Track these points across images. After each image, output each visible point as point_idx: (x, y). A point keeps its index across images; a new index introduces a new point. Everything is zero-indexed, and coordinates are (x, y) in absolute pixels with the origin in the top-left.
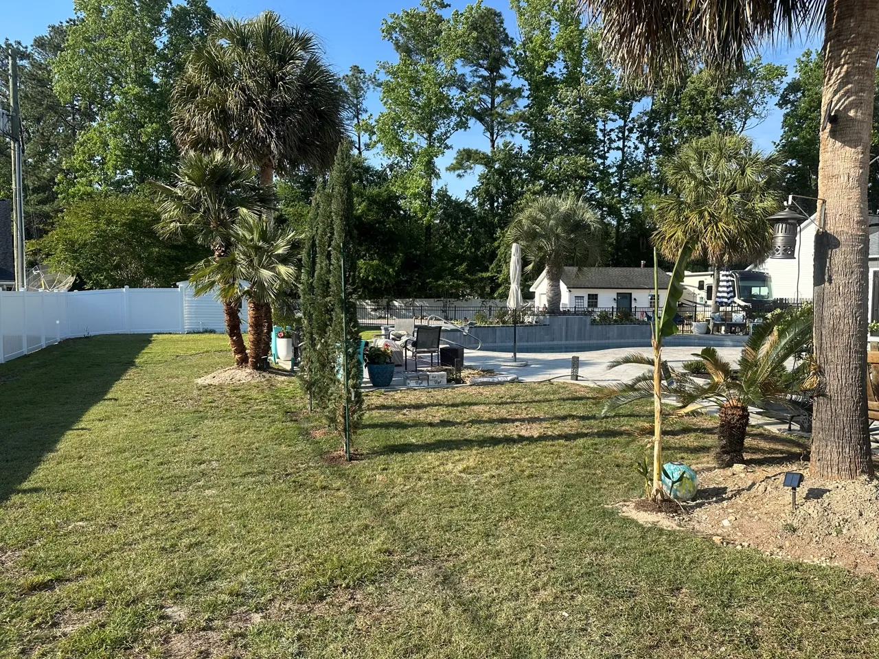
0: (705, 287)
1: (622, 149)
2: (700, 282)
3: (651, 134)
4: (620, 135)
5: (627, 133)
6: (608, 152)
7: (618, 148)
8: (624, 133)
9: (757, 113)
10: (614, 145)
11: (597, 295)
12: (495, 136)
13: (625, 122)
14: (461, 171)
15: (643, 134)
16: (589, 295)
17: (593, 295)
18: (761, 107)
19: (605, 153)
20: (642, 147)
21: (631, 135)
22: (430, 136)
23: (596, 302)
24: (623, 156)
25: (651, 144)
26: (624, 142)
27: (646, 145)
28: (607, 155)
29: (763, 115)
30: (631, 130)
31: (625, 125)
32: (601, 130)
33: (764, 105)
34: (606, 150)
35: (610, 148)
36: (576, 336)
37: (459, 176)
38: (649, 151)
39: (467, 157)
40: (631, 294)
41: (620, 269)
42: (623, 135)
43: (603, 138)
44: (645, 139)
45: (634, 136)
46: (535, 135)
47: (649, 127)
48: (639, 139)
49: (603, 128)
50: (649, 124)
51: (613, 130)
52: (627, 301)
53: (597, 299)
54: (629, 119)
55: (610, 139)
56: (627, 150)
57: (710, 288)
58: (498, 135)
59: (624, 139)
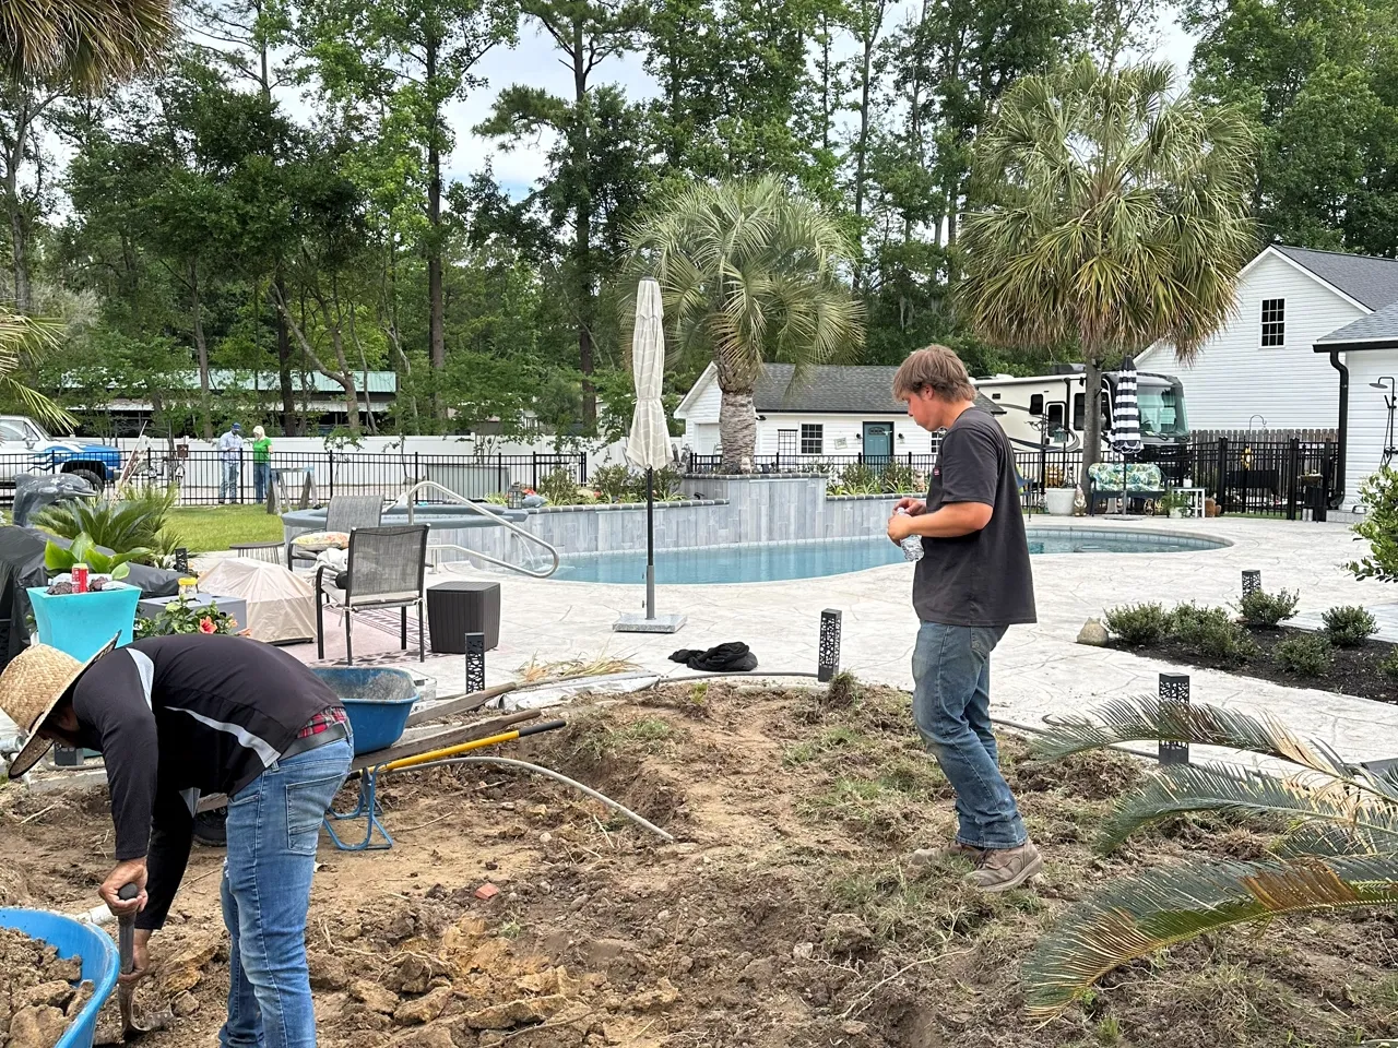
0: (1046, 410)
1: (862, 109)
2: (1033, 397)
3: (922, 75)
4: (858, 76)
5: (872, 72)
6: (831, 113)
7: (854, 106)
8: (864, 72)
9: (1137, 40)
10: (846, 98)
11: (820, 427)
12: (586, 55)
13: (868, 46)
14: (506, 138)
15: (907, 75)
16: (804, 427)
17: (812, 427)
18: (1146, 28)
19: (827, 113)
20: (903, 106)
21: (881, 75)
22: (432, 56)
23: (819, 443)
24: (865, 123)
25: (922, 99)
26: (866, 93)
27: (913, 100)
28: (830, 118)
29: (1148, 47)
30: (879, 67)
31: (867, 55)
32: (818, 65)
33: (1152, 22)
34: (829, 108)
35: (835, 106)
36: (792, 528)
37: (503, 146)
38: (920, 113)
39: (521, 108)
40: (892, 424)
41: (867, 369)
42: (865, 77)
43: (820, 82)
44: (909, 87)
45: (888, 80)
46: (672, 67)
47: (920, 57)
48: (898, 85)
49: (822, 59)
50: (921, 52)
51: (842, 64)
52: (883, 440)
53: (820, 435)
54: (878, 41)
55: (837, 85)
56: (871, 109)
57: (1055, 411)
58: (591, 64)
59: (867, 85)
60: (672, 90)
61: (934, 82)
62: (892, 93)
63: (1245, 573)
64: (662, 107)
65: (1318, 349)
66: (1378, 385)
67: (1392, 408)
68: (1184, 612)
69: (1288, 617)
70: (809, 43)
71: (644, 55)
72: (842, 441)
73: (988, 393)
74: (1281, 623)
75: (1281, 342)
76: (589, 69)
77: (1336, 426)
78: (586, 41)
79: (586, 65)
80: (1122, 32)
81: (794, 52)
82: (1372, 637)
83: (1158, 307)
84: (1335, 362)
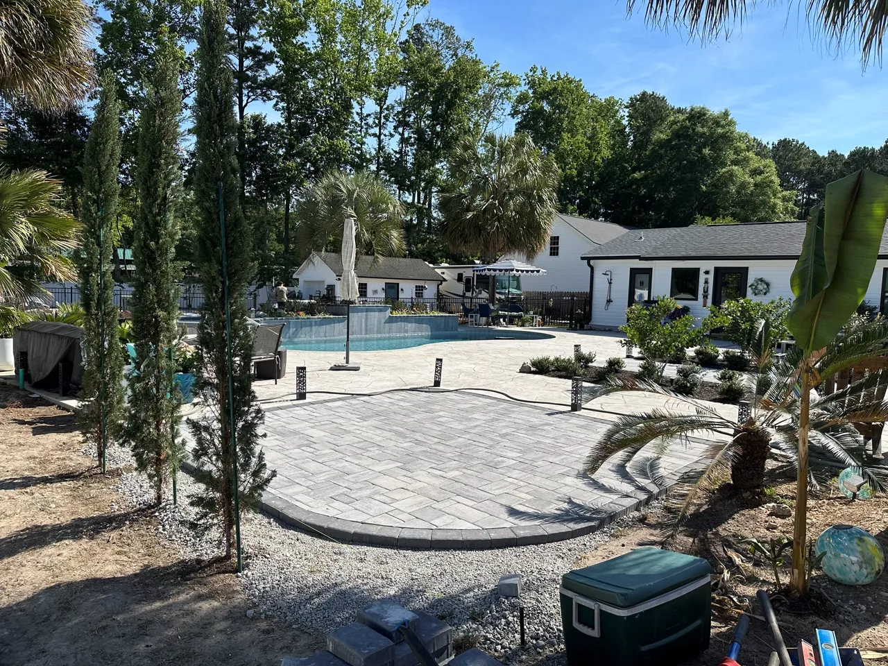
0: (464, 280)
1: (378, 137)
2: (459, 274)
3: (406, 124)
4: (377, 121)
5: (383, 120)
6: (365, 137)
7: (375, 135)
8: (379, 119)
9: (497, 117)
10: (371, 131)
11: (366, 284)
12: (245, 99)
13: (381, 108)
15: (399, 124)
16: (359, 284)
17: (362, 284)
19: (362, 138)
20: (398, 137)
21: (388, 123)
23: (366, 292)
24: (379, 144)
25: (406, 135)
26: (380, 129)
27: (402, 134)
28: (364, 140)
29: (500, 120)
30: (387, 118)
31: (381, 112)
32: (357, 113)
34: (363, 134)
35: (367, 134)
36: (375, 329)
38: (404, 141)
40: (398, 284)
42: (380, 122)
43: (359, 122)
44: (400, 130)
45: (390, 126)
46: (288, 108)
47: (404, 117)
48: (396, 128)
49: (359, 111)
50: (405, 114)
51: (369, 115)
52: (395, 291)
53: (366, 288)
54: (385, 107)
55: (366, 124)
56: (382, 137)
57: (468, 280)
58: (247, 103)
59: (380, 126)
60: (288, 120)
61: (411, 128)
62: (392, 132)
63: (575, 346)
64: (283, 127)
65: (583, 258)
66: (605, 274)
67: (610, 283)
68: (557, 359)
69: (592, 362)
70: (354, 103)
71: (274, 102)
72: (375, 292)
73: (439, 271)
74: (590, 364)
75: (557, 255)
76: (246, 105)
77: (588, 291)
78: (245, 92)
79: (244, 103)
80: (490, 113)
81: (347, 107)
82: (623, 369)
83: (520, 239)
84: (589, 264)
